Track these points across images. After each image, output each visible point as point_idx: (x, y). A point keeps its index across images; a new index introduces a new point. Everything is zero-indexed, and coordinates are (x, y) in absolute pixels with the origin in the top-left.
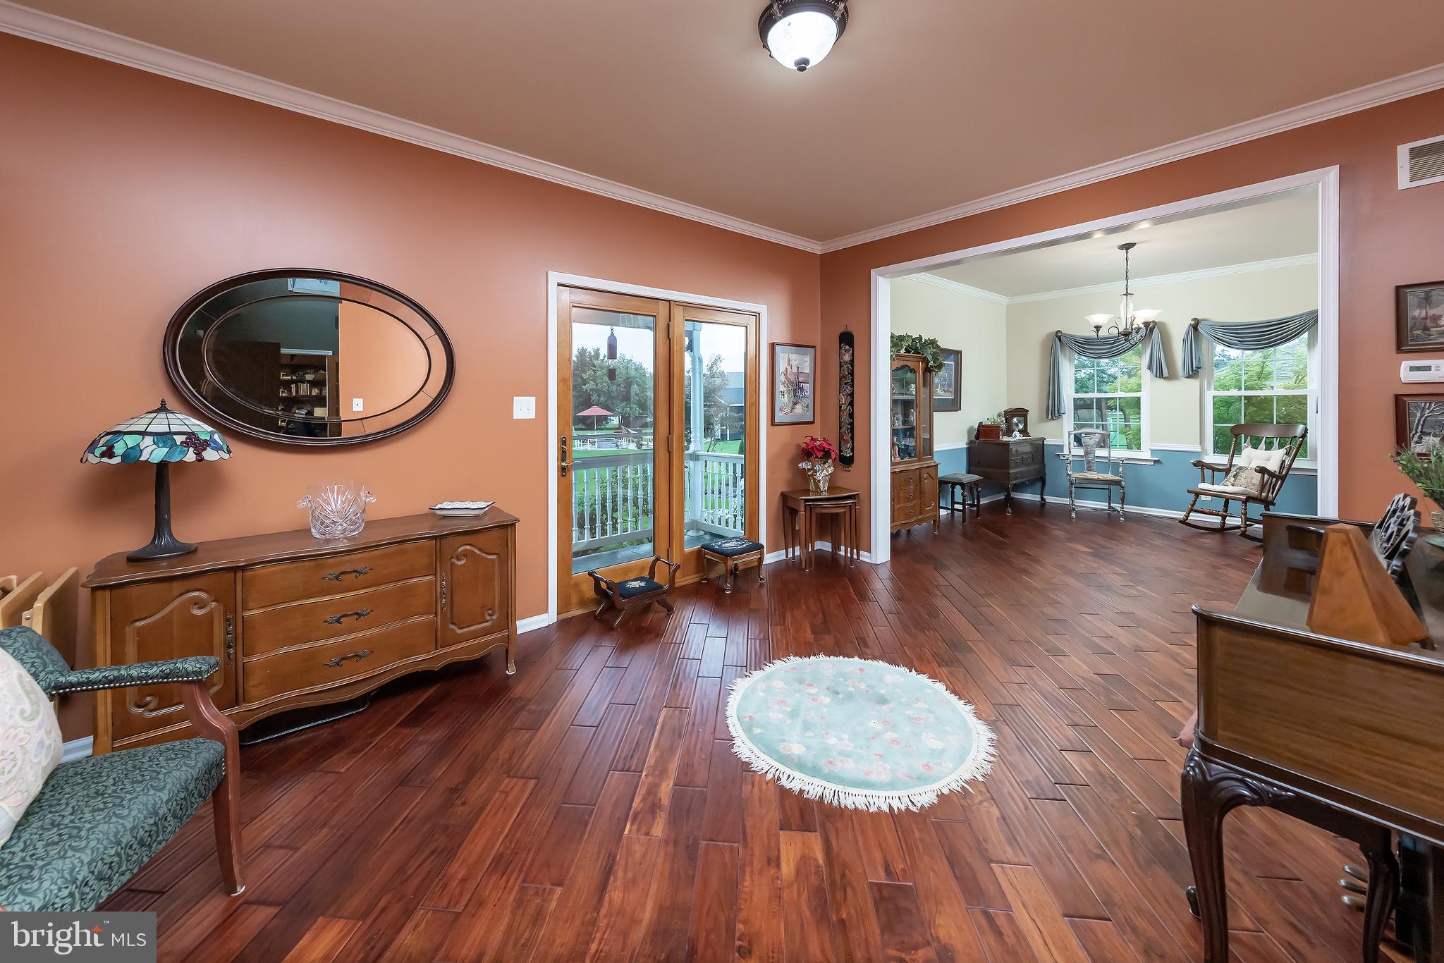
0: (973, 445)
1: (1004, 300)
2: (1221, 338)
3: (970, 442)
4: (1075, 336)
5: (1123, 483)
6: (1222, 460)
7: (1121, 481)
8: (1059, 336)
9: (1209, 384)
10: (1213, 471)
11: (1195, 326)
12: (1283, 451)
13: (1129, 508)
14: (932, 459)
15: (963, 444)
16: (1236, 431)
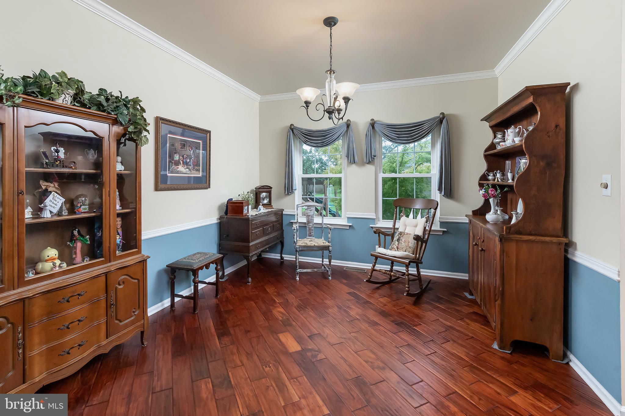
0: (223, 220)
1: (257, 98)
2: (387, 134)
3: (221, 218)
4: (302, 129)
5: (330, 248)
6: (388, 224)
7: (329, 246)
8: (292, 129)
9: (380, 168)
10: (385, 236)
11: (373, 124)
12: (424, 219)
13: (335, 262)
14: (139, 252)
15: (214, 219)
16: (396, 204)
